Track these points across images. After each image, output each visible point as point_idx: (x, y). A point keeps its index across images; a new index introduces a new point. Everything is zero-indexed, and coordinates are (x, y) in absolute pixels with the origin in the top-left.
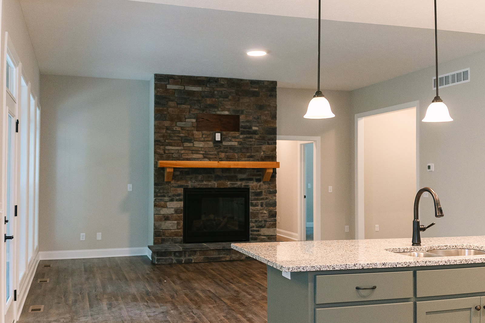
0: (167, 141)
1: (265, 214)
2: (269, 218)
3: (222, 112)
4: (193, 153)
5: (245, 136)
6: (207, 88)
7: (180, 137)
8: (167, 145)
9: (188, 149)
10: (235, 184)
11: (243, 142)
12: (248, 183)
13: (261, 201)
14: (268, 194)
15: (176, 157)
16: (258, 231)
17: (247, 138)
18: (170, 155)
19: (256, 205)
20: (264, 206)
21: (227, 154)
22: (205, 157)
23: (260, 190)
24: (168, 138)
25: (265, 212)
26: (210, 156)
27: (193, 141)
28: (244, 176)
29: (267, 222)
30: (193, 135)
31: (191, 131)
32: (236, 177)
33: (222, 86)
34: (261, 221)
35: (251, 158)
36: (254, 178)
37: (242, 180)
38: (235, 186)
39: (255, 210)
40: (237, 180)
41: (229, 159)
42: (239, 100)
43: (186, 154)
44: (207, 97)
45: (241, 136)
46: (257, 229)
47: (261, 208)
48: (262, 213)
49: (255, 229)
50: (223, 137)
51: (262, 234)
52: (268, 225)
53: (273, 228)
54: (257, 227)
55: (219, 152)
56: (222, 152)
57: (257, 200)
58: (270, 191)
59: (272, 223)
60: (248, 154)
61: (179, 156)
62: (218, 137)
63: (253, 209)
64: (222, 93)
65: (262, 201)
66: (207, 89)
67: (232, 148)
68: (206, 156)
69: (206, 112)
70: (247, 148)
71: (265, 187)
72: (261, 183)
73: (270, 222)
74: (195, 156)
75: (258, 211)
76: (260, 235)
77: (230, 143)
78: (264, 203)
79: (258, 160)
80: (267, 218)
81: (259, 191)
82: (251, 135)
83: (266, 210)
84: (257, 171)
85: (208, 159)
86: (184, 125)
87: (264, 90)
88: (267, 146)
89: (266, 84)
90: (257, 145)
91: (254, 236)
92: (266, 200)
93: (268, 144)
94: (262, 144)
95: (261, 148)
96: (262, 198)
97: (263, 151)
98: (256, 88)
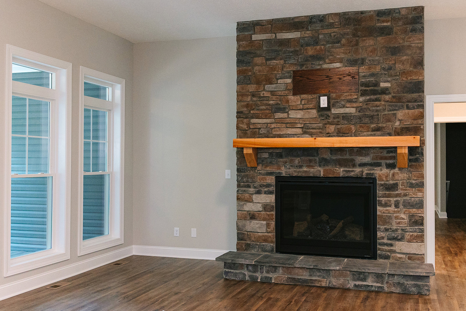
0: (252, 112)
1: (403, 219)
2: (410, 226)
3: (330, 64)
4: (288, 128)
5: (368, 98)
6: (308, 32)
7: (269, 105)
8: (253, 118)
9: (281, 121)
10: (352, 171)
11: (365, 106)
12: (374, 169)
13: (395, 199)
14: (408, 188)
15: (264, 133)
16: (391, 245)
17: (370, 100)
18: (256, 131)
19: (386, 205)
20: (402, 206)
21: (339, 127)
22: (305, 133)
23: (394, 182)
24: (254, 107)
25: (403, 216)
26: (311, 130)
27: (287, 110)
28: (366, 159)
29: (407, 232)
30: (288, 101)
31: (285, 95)
32: (353, 160)
33: (331, 25)
34: (397, 230)
35: (378, 131)
36: (383, 162)
37: (362, 165)
38: (352, 174)
39: (384, 213)
40: (354, 166)
41: (341, 135)
42: (357, 44)
43: (278, 129)
44: (308, 45)
45: (361, 99)
46: (389, 242)
47: (396, 210)
48: (397, 218)
49: (385, 241)
50: (332, 102)
51: (398, 251)
52: (408, 237)
53: (418, 242)
54: (388, 239)
55: (326, 124)
56: (331, 124)
57: (389, 196)
59: (415, 234)
60: (373, 126)
61: (268, 131)
62: (324, 102)
63: (382, 210)
64: (331, 35)
65: (397, 199)
66: (308, 34)
67: (346, 117)
68: (306, 131)
69: (306, 68)
70: (372, 117)
71: (402, 176)
72: (396, 170)
73: (412, 232)
74: (290, 131)
75: (389, 213)
76: (394, 252)
77: (342, 111)
78: (401, 202)
79: (390, 135)
80: (405, 225)
81: (391, 182)
82: (378, 96)
83: (404, 213)
84: (389, 152)
85: (309, 135)
86: (275, 88)
87: (400, 23)
88: (407, 111)
89: (403, 12)
90: (388, 111)
91: (384, 253)
92: (405, 198)
93: (408, 108)
94: (397, 108)
95: (395, 115)
96: (398, 194)
97: (399, 120)
98: (387, 22)
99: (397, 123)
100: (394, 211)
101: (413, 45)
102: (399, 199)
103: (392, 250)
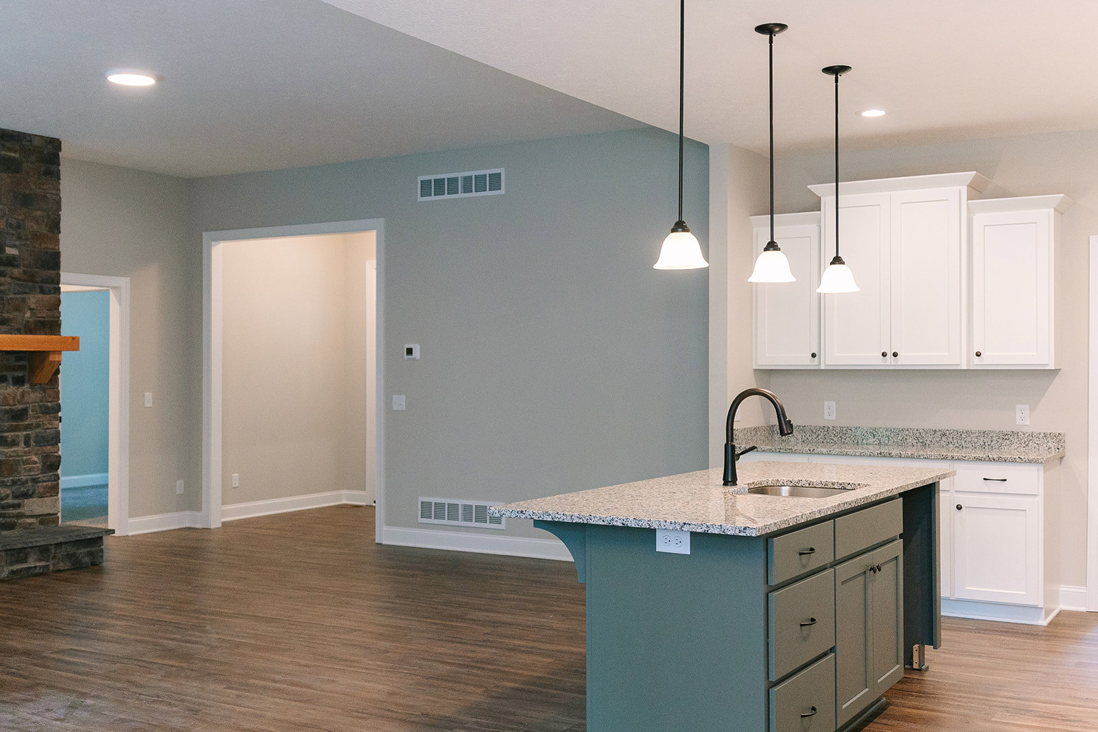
1: (36, 463)
2: (43, 473)
13: (24, 433)
14: (40, 415)
16: (19, 506)
19: (14, 443)
20: (32, 443)
23: (23, 406)
25: (35, 458)
29: (40, 482)
34: (25, 481)
36: (9, 375)
39: (10, 456)
46: (16, 501)
47: (27, 449)
48: (27, 462)
49: (11, 501)
51: (28, 513)
52: (41, 490)
53: (52, 496)
54: (15, 497)
57: (16, 429)
58: (47, 407)
59: (50, 484)
63: (7, 453)
65: (26, 433)
71: (34, 396)
72: (26, 387)
73: (45, 482)
75: (18, 456)
76: (23, 516)
78: (32, 436)
79: (19, 331)
80: (39, 472)
81: (20, 407)
82: (3, 268)
83: (36, 454)
84: (18, 359)
87: (33, 158)
88: (41, 296)
89: (37, 143)
90: (15, 294)
91: (9, 520)
92: (38, 430)
93: (42, 291)
94: (28, 291)
95: (24, 300)
96: (28, 424)
97: (30, 309)
98: (15, 152)
99: (28, 314)
100: (25, 452)
101: (49, 196)
102: (30, 432)
103: (20, 513)
